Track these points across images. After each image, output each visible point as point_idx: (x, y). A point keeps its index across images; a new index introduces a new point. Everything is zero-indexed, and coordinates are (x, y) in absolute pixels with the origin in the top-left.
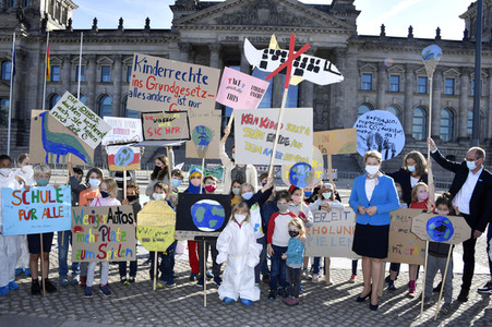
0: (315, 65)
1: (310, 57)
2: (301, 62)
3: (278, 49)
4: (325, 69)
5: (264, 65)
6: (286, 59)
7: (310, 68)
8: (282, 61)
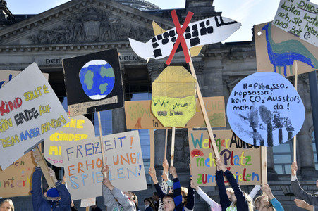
0: (206, 27)
1: (198, 23)
2: (191, 31)
3: (164, 32)
4: (218, 25)
5: (158, 53)
6: (176, 36)
7: (203, 32)
8: (173, 40)
